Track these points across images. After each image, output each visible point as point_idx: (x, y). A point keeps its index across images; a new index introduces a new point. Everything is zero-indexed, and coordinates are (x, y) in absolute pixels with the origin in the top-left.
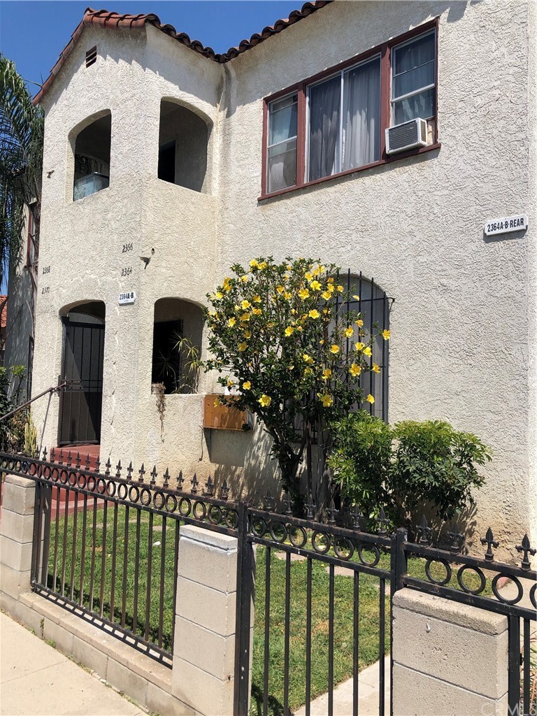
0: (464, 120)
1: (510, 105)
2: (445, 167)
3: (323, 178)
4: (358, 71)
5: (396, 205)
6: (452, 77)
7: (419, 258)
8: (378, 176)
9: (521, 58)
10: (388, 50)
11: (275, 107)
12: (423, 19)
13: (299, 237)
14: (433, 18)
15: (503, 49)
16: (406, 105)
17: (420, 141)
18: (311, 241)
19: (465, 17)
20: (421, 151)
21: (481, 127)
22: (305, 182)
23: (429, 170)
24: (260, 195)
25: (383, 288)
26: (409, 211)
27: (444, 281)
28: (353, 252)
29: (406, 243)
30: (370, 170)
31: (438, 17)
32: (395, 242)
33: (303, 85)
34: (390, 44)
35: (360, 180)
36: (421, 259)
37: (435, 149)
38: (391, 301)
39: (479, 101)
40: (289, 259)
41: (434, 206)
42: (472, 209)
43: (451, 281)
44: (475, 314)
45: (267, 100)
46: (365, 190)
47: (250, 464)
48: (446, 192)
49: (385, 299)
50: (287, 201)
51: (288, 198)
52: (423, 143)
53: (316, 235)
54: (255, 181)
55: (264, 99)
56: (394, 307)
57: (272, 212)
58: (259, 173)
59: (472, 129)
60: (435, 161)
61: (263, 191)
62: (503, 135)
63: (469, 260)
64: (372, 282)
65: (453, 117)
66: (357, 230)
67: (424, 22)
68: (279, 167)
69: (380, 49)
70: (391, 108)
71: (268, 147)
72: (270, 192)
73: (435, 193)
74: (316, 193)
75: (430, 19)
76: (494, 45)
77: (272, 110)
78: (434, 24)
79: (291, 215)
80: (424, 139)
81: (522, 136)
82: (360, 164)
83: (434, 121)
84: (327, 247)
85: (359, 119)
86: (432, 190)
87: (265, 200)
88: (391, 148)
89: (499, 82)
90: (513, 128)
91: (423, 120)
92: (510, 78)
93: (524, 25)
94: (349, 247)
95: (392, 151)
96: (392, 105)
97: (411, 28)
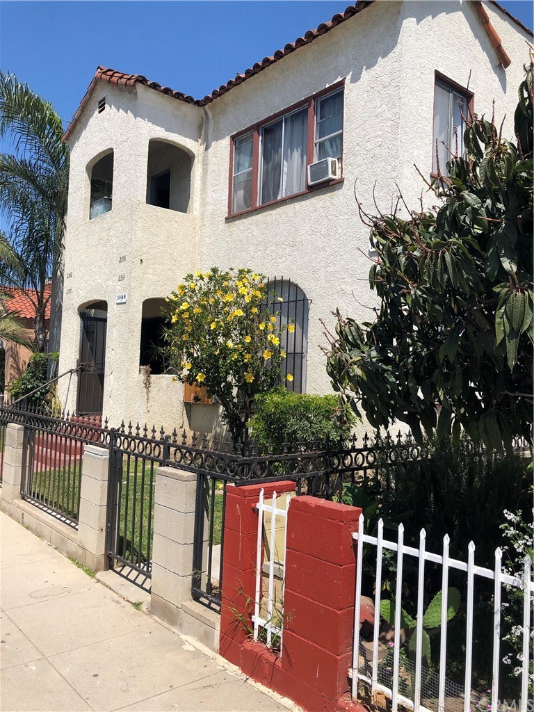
0: (359, 160)
1: (388, 150)
2: (347, 197)
3: (272, 202)
4: (296, 116)
5: (315, 226)
6: (353, 126)
7: (328, 268)
8: (304, 203)
9: (395, 114)
10: (313, 102)
11: (240, 143)
12: (335, 79)
13: (252, 249)
14: (341, 79)
15: (384, 106)
16: (327, 145)
17: (331, 176)
18: (259, 253)
19: (361, 79)
20: (331, 183)
21: (369, 166)
22: (258, 205)
23: (336, 199)
24: (227, 215)
25: (305, 291)
26: (323, 231)
27: (343, 287)
28: (286, 263)
29: (320, 257)
30: (299, 197)
31: (345, 78)
32: (314, 255)
33: (256, 127)
34: (315, 97)
35: (292, 205)
36: (330, 270)
37: (341, 181)
38: (310, 302)
39: (369, 146)
40: (231, 269)
41: (339, 227)
42: (362, 230)
43: (347, 287)
44: (361, 313)
45: (233, 138)
46: (295, 213)
47: (216, 431)
48: (346, 217)
49: (305, 300)
50: (244, 221)
51: (245, 218)
52: (334, 177)
53: (262, 249)
54: (224, 204)
55: (231, 136)
56: (311, 306)
57: (235, 229)
58: (226, 197)
59: (364, 167)
60: (340, 192)
61: (229, 212)
62: (383, 173)
63: (358, 271)
64: (296, 286)
65: (352, 158)
66: (289, 245)
67: (336, 82)
68: (241, 193)
69: (307, 100)
70: (315, 147)
71: (233, 175)
72: (235, 211)
73: (340, 217)
74: (263, 214)
75: (339, 79)
76: (379, 103)
77: (237, 145)
78: (342, 84)
79: (247, 232)
80: (334, 173)
81: (394, 174)
82: (296, 191)
83: (340, 159)
84: (270, 258)
85: (296, 155)
86: (338, 215)
87: (231, 218)
88: (312, 181)
89: (381, 132)
90: (389, 168)
91: (334, 159)
92: (388, 129)
93: (398, 88)
94: (284, 259)
95: (312, 183)
96: (316, 146)
97: (327, 86)
